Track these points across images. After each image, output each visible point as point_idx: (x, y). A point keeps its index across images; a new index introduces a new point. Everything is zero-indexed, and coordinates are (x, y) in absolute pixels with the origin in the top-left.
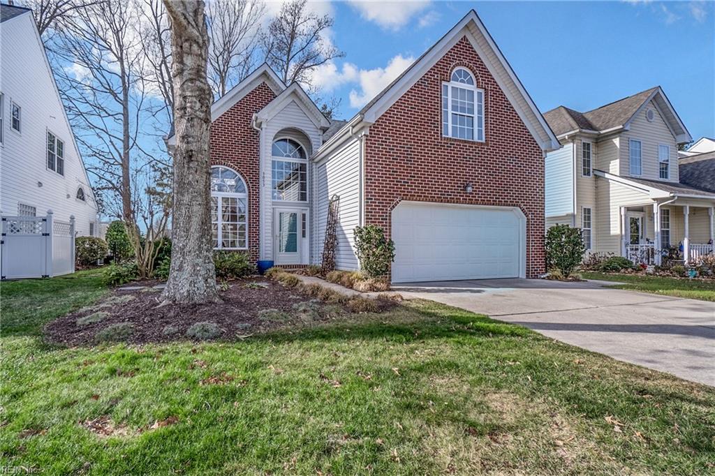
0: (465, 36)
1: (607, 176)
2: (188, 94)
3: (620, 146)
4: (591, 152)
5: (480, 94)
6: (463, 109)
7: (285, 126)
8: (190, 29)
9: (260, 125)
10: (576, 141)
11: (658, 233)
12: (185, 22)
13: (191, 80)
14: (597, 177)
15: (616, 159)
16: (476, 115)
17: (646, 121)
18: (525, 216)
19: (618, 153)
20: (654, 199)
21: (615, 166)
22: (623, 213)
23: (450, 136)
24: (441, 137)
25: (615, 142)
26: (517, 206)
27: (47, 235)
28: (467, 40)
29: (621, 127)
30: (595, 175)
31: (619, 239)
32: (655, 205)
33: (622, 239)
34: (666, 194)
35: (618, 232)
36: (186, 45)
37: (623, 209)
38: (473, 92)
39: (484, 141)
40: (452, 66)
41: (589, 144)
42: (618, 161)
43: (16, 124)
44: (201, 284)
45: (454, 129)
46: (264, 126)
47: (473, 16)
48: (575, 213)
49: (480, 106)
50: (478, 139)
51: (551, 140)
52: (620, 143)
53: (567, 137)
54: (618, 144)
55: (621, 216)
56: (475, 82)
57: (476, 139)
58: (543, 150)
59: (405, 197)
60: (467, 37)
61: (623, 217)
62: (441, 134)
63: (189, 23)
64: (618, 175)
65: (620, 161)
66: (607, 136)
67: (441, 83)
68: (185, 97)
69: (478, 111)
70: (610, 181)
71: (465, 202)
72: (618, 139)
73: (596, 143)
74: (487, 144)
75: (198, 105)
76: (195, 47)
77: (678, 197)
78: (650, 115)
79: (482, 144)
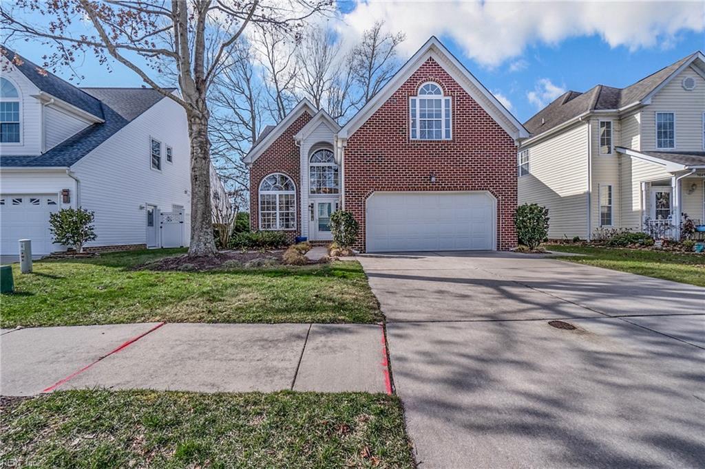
0: (431, 58)
1: (628, 152)
2: (195, 145)
3: (641, 121)
4: (612, 130)
5: (447, 101)
6: (430, 116)
7: (317, 141)
8: (194, 111)
9: (299, 143)
10: (591, 121)
11: (676, 207)
12: (191, 108)
13: (196, 138)
14: (620, 154)
15: (637, 135)
16: (443, 119)
17: (684, 91)
18: (495, 198)
19: (639, 129)
20: (672, 173)
21: (636, 142)
22: (643, 189)
23: (418, 138)
24: (409, 140)
25: (636, 117)
26: (486, 189)
27: (182, 222)
28: (433, 60)
29: (638, 102)
30: (617, 152)
31: (640, 215)
32: (674, 179)
33: (643, 215)
34: (682, 167)
35: (639, 208)
36: (193, 120)
37: (643, 184)
38: (441, 100)
39: (451, 139)
40: (418, 83)
41: (610, 122)
42: (639, 136)
43: (169, 158)
44: (202, 246)
45: (422, 133)
46: (302, 143)
47: (433, 41)
48: (591, 190)
49: (447, 111)
50: (446, 137)
51: (518, 130)
52: (641, 117)
53: (580, 119)
54: (639, 121)
55: (642, 191)
56: (442, 92)
57: (443, 138)
58: (515, 139)
59: (377, 189)
60: (433, 57)
61: (644, 193)
62: (409, 138)
63: (193, 108)
64: (639, 150)
65: (641, 137)
66: (629, 112)
67: (408, 99)
68: (193, 147)
69: (446, 114)
70: (632, 157)
71: (431, 189)
72: (639, 114)
73: (620, 120)
74: (454, 141)
75: (200, 150)
76: (197, 120)
77: (697, 169)
78: (690, 83)
79: (450, 141)
